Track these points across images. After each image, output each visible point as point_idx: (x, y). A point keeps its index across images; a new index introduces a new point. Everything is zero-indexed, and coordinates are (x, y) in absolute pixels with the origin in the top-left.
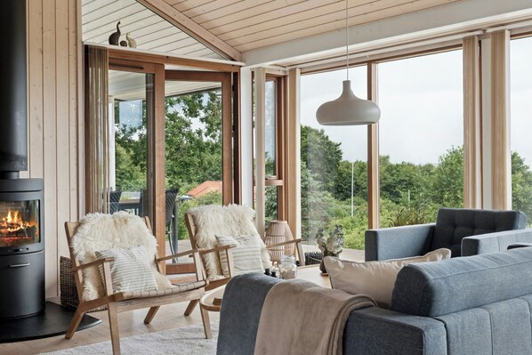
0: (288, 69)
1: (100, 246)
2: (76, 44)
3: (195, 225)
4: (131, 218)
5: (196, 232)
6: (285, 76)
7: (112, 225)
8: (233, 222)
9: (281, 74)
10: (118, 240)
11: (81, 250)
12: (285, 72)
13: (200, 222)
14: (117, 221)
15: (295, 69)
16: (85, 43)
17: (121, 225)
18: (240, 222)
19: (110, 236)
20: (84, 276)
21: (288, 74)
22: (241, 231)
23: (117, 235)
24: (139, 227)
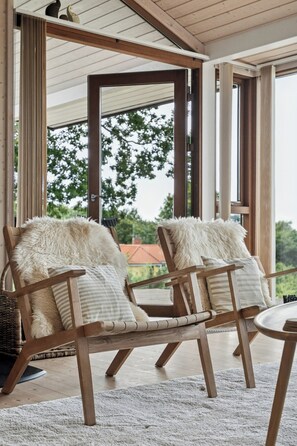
0: (259, 67)
1: (54, 262)
2: (6, 12)
3: (173, 243)
4: (92, 226)
5: (174, 253)
6: (254, 79)
7: (68, 234)
8: (220, 242)
9: (249, 74)
10: (76, 255)
11: (27, 265)
12: (254, 72)
13: (180, 238)
14: (75, 229)
15: (270, 67)
16: (17, 11)
17: (80, 235)
18: (228, 241)
19: (66, 248)
20: (31, 303)
21: (258, 74)
22: (231, 253)
23: (75, 248)
24: (104, 241)
